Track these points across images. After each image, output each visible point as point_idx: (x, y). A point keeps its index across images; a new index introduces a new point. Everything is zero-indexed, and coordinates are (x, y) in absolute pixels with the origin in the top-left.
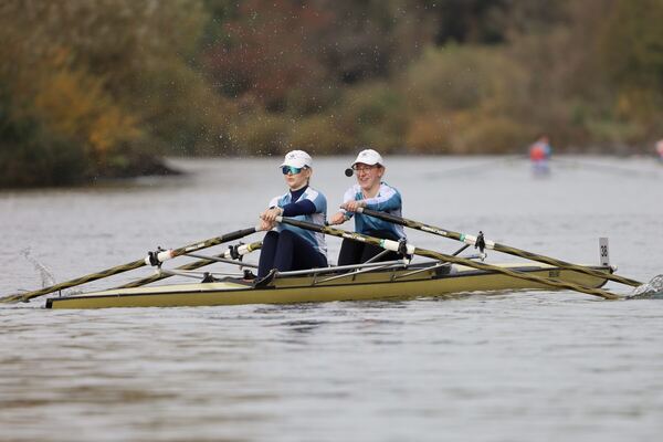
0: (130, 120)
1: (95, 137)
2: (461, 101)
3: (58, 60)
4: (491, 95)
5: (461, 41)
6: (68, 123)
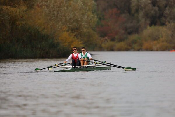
0: (80, 43)
1: (72, 47)
3: (64, 30)
4: (162, 37)
5: (155, 25)
6: (66, 43)
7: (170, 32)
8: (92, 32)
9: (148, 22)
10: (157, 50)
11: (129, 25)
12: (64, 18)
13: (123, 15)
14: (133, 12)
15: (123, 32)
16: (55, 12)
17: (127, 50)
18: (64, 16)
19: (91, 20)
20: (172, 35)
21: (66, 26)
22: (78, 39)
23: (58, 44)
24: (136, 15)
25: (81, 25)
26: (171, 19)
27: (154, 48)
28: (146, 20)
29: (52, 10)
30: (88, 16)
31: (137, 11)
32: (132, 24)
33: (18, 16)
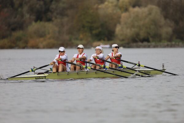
2: (41, 35)
4: (49, 33)
5: (41, 20)
7: (56, 29)
9: (33, 17)
10: (44, 48)
11: (13, 20)
13: (6, 10)
14: (16, 6)
15: (6, 28)
17: (11, 47)
20: (59, 32)
24: (20, 9)
26: (57, 14)
27: (41, 45)
28: (30, 15)
31: (21, 5)
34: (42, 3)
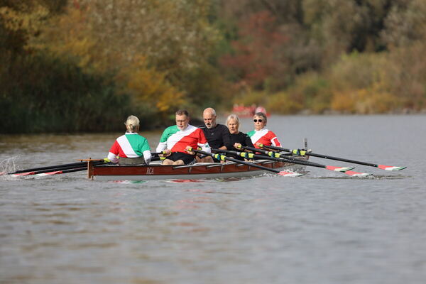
0: (179, 95)
1: (159, 104)
2: (361, 83)
3: (141, 63)
4: (379, 80)
5: (361, 50)
6: (146, 97)
7: (397, 69)
8: (208, 68)
9: (345, 43)
10: (367, 112)
11: (299, 51)
12: (139, 35)
13: (284, 28)
14: (307, 19)
15: (283, 66)
16: (118, 22)
17: (294, 111)
18: (140, 30)
19: (205, 39)
20: (403, 76)
21: (144, 55)
22: (174, 85)
23: (126, 98)
24: (315, 26)
25: (180, 52)
28: (339, 39)
29: (109, 16)
30: (199, 30)
31: (318, 17)
32: (307, 50)
33: (28, 31)
34: (365, 9)
